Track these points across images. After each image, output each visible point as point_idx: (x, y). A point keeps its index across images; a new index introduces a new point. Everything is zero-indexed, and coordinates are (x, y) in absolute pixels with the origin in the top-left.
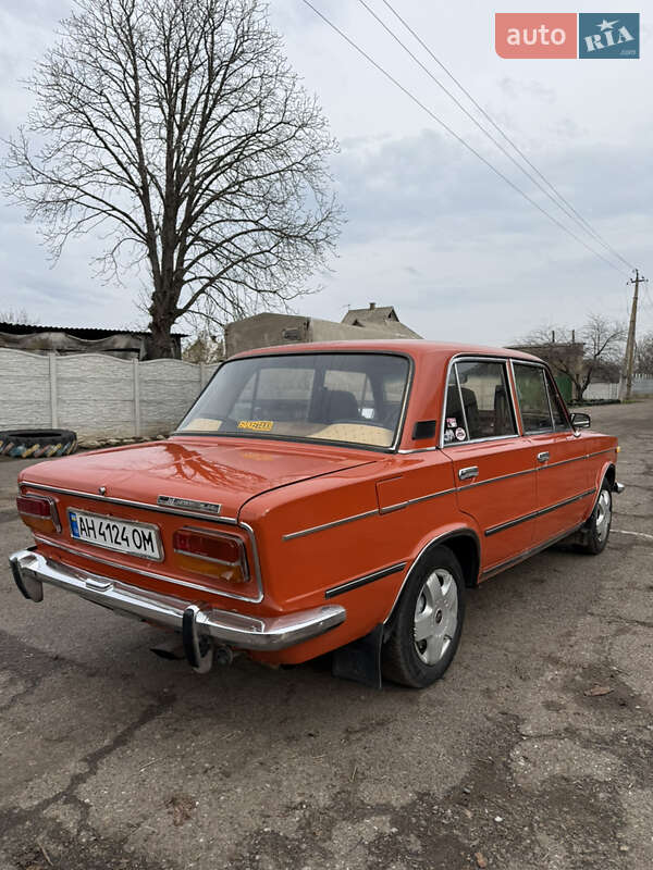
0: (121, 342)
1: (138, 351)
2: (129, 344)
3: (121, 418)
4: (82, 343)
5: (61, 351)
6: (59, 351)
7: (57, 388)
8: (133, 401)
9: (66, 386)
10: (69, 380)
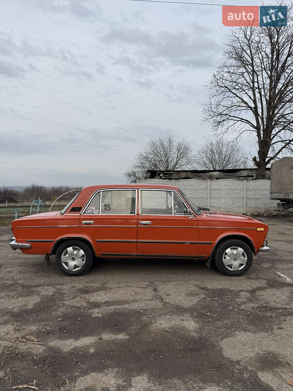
0: (245, 173)
1: (253, 176)
2: (248, 174)
3: (237, 205)
4: (226, 175)
5: (217, 179)
6: (216, 178)
7: (210, 193)
8: (243, 198)
9: (214, 192)
10: (215, 190)
